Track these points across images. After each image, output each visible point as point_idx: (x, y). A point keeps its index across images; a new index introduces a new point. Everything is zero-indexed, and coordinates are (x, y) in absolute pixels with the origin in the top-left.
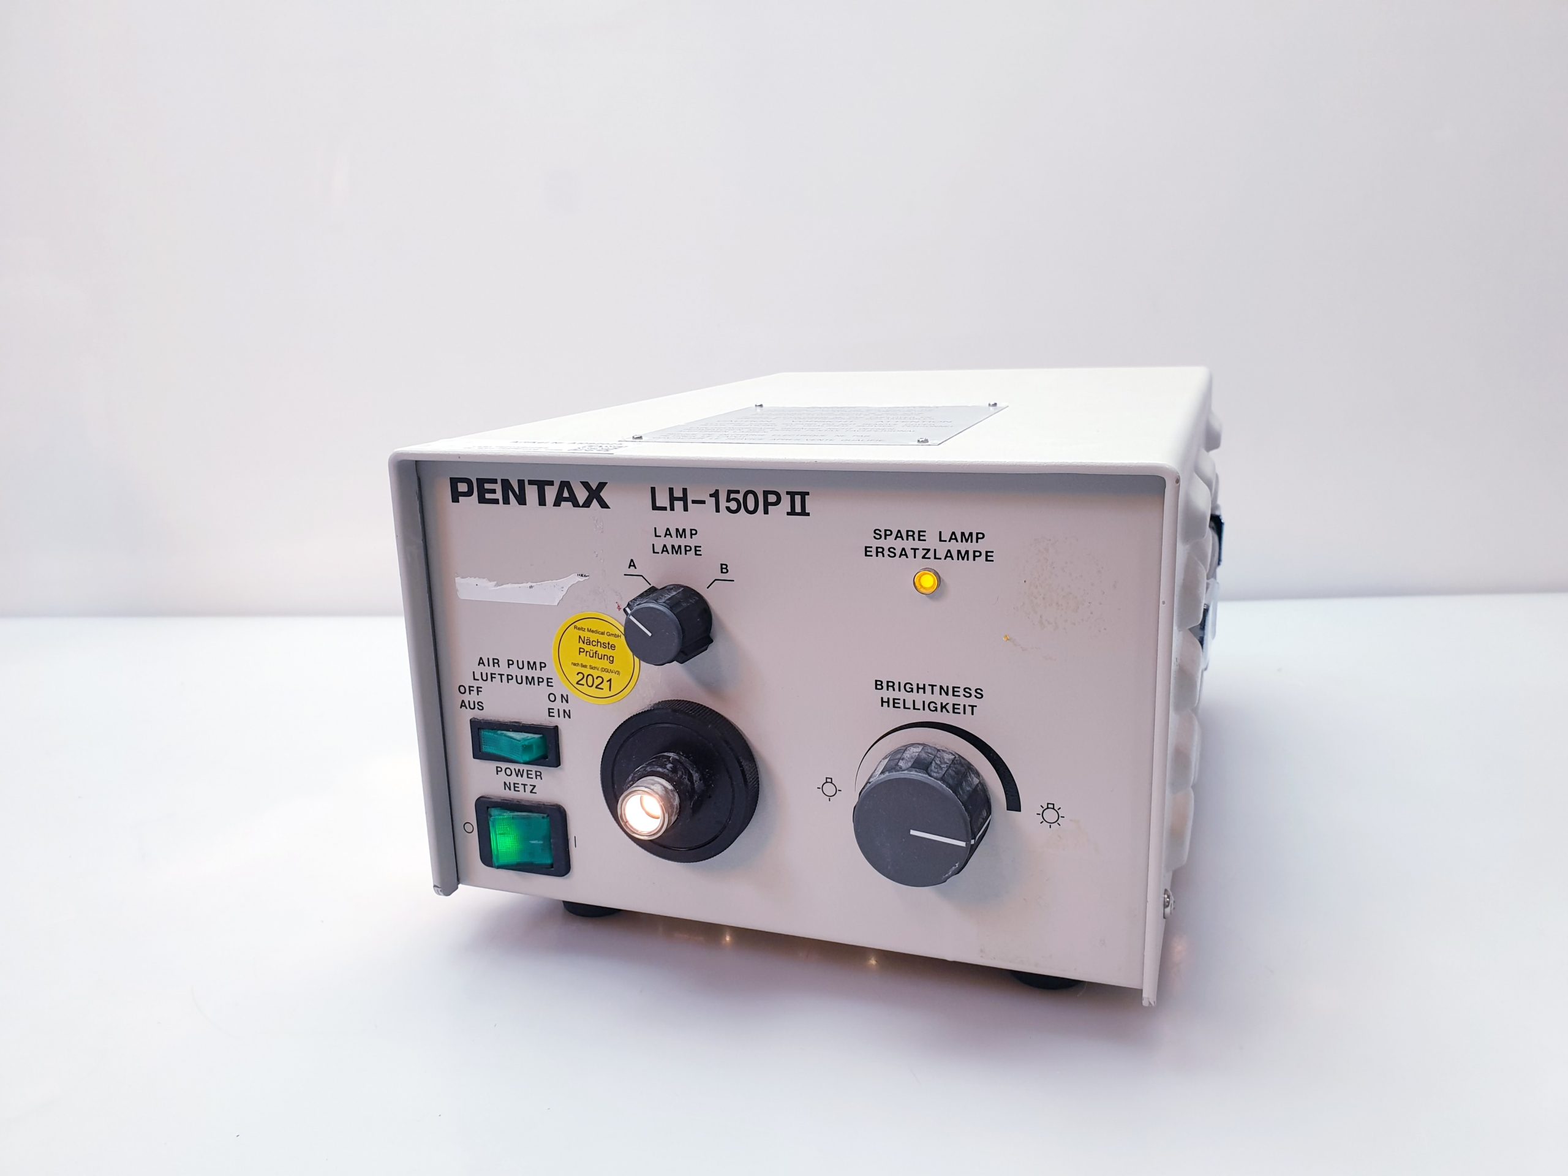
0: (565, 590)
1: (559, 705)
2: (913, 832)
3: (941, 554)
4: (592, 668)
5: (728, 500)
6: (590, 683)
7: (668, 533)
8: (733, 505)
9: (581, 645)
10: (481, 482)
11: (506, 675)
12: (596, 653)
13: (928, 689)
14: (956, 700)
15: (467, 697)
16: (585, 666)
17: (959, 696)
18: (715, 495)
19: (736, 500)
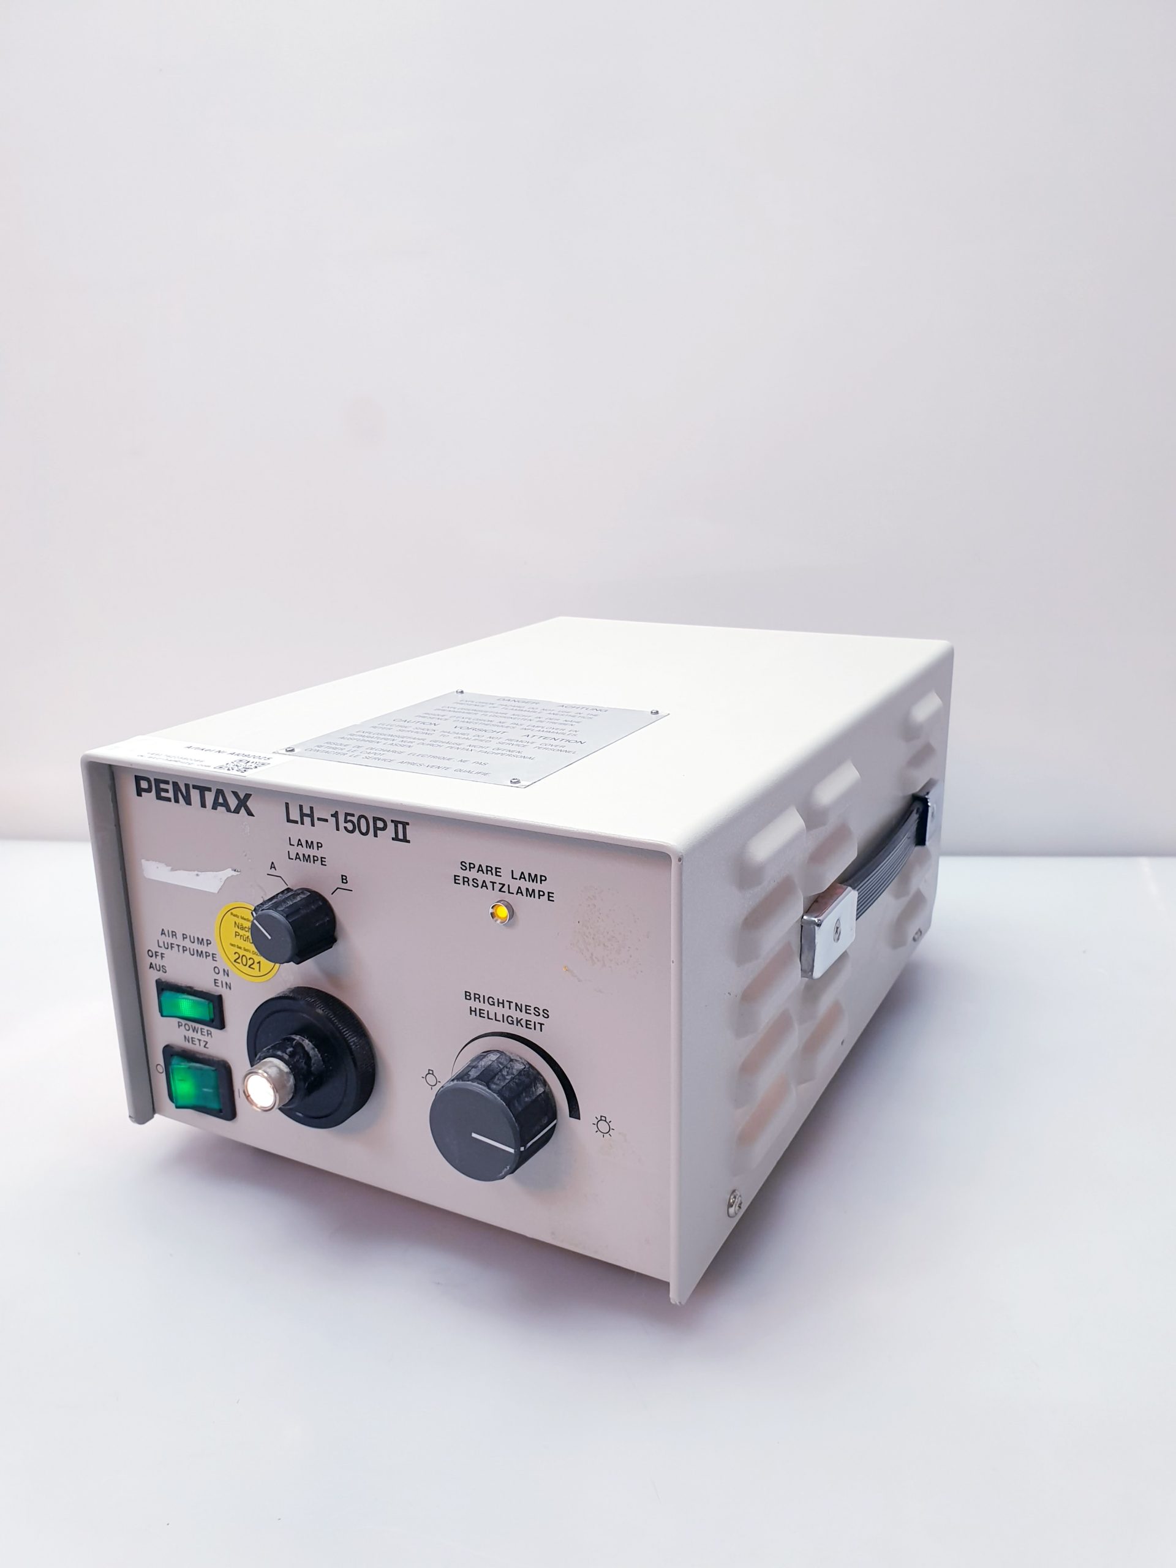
0: (223, 881)
1: (222, 977)
2: (474, 1135)
3: (514, 890)
4: (246, 950)
5: (346, 821)
6: (245, 963)
7: (299, 843)
8: (350, 826)
9: (237, 929)
10: (157, 781)
11: (182, 947)
12: (248, 937)
13: (507, 1005)
14: (528, 1017)
15: (153, 960)
16: (240, 948)
17: (530, 1014)
18: (335, 815)
19: (351, 821)
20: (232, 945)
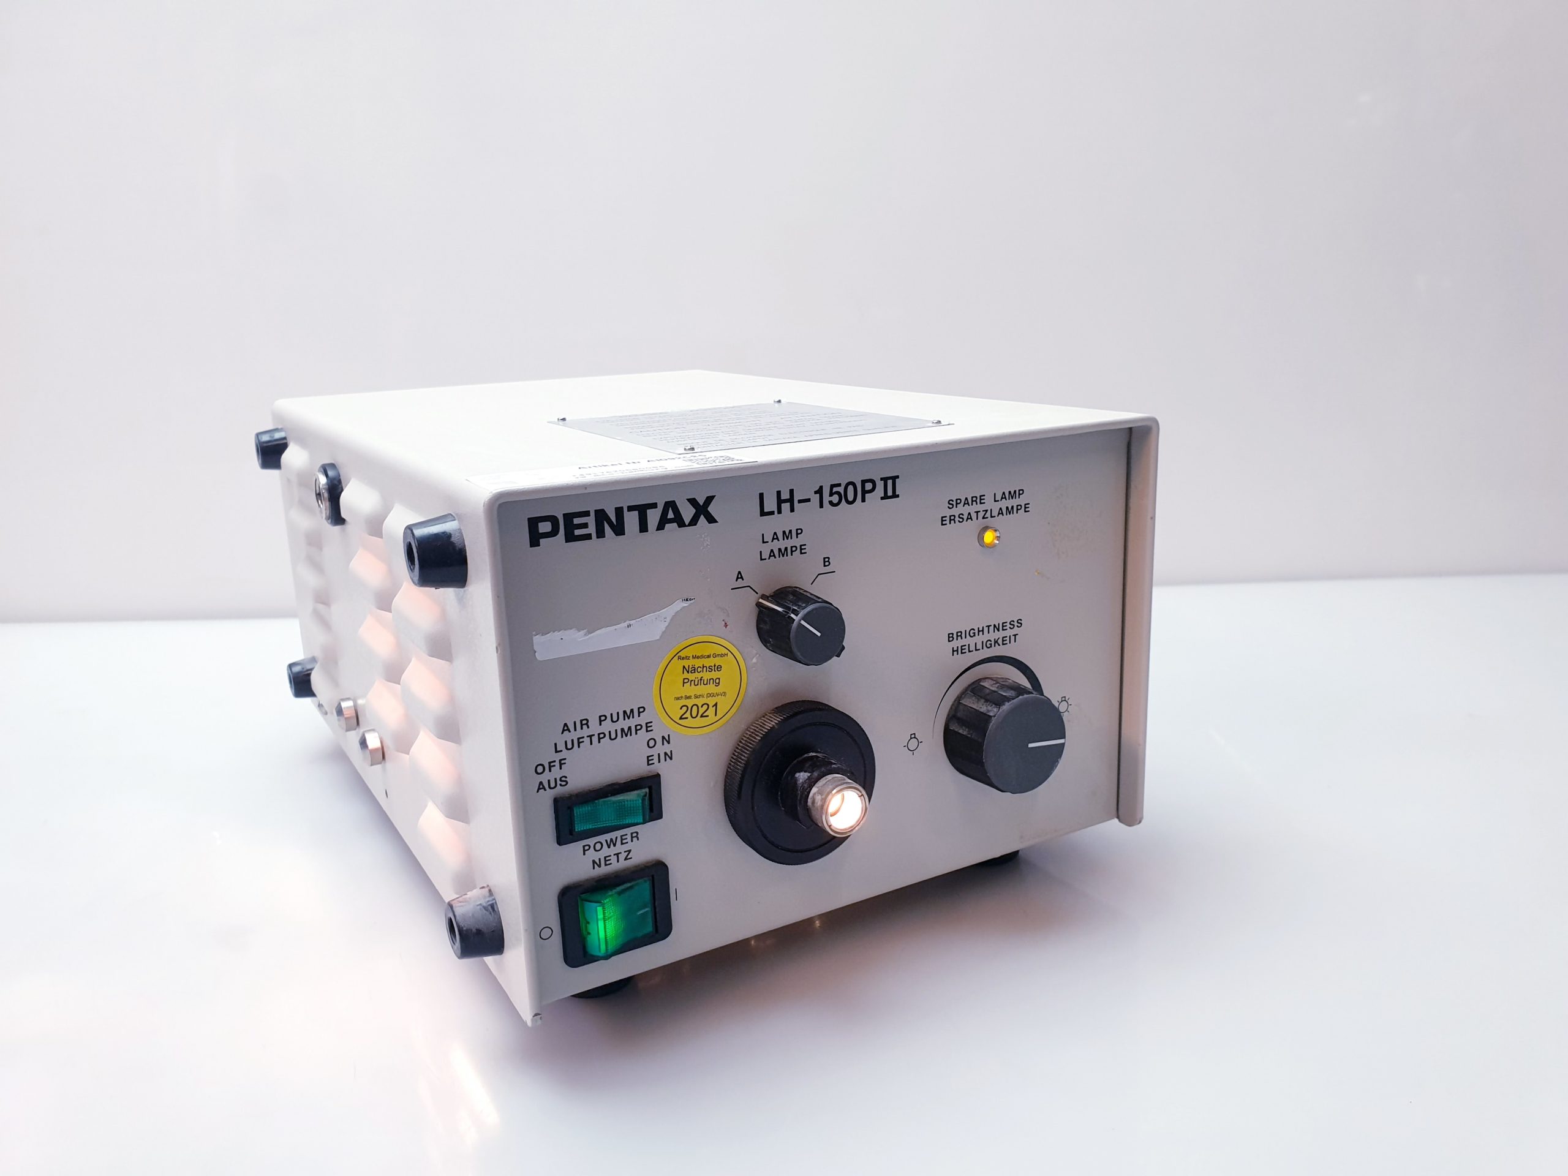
0: (668, 620)
1: (660, 749)
2: (1031, 746)
3: (995, 512)
4: (697, 697)
5: (831, 494)
6: (694, 714)
7: (775, 537)
8: (835, 499)
9: (686, 675)
10: (568, 517)
11: (596, 736)
12: (701, 680)
13: (986, 630)
14: (1004, 634)
15: (544, 778)
16: (690, 697)
17: (1006, 629)
18: (821, 491)
19: (838, 493)
20: (678, 699)
